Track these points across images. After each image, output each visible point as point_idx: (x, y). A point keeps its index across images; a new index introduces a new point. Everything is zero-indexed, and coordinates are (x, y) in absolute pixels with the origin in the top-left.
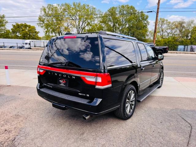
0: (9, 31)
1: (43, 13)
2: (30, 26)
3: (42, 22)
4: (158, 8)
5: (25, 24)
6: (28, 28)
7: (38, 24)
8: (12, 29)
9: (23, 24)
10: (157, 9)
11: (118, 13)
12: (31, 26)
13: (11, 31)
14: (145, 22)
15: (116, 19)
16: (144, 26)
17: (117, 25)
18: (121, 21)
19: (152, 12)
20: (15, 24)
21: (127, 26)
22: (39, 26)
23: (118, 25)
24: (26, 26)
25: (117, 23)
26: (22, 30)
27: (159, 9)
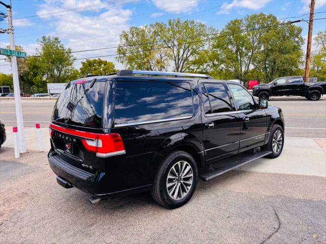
0: (77, 71)
1: (124, 41)
2: (106, 62)
3: (122, 55)
4: (312, 14)
5: (99, 59)
6: (103, 65)
7: (116, 58)
8: (81, 69)
9: (96, 60)
10: (309, 15)
11: (244, 28)
12: (108, 62)
13: (80, 71)
14: (297, 39)
15: (241, 38)
16: (295, 47)
17: (244, 49)
18: (251, 41)
19: (299, 21)
20: (85, 61)
21: (262, 49)
22: (118, 61)
23: (246, 49)
24: (100, 62)
25: (243, 45)
26: (95, 69)
27: (314, 15)
